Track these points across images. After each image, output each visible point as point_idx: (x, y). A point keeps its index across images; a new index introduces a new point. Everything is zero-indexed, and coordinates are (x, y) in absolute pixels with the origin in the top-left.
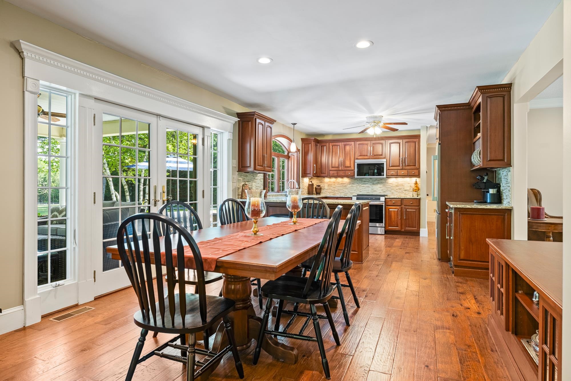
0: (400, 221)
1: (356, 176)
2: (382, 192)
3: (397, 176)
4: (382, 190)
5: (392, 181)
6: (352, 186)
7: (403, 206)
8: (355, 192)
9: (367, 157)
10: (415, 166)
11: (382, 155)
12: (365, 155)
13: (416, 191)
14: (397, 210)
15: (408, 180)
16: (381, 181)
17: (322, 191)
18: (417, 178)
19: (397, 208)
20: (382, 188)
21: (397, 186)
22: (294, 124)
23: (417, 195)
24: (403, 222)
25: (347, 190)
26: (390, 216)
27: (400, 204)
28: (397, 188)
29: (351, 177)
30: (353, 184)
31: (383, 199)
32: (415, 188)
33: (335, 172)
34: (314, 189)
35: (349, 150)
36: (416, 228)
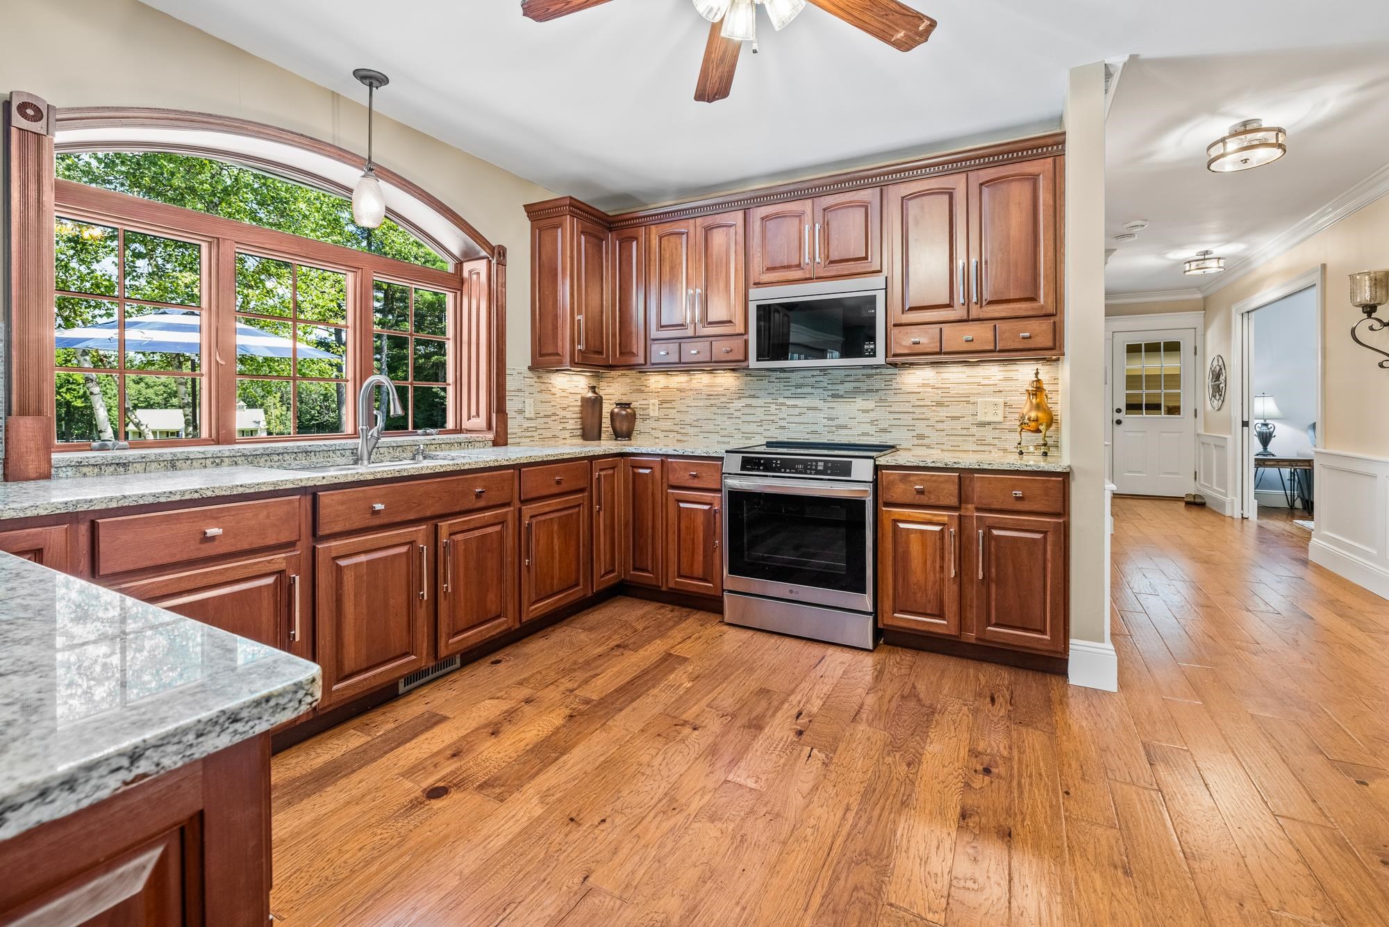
0: (955, 588)
1: (753, 363)
2: (871, 429)
3: (940, 353)
4: (872, 423)
5: (916, 379)
6: (749, 406)
7: (970, 510)
8: (760, 430)
9: (797, 274)
10: (1033, 299)
11: (866, 258)
12: (788, 267)
13: (1038, 431)
14: (938, 528)
15: (993, 373)
16: (868, 382)
17: (639, 425)
18: (1039, 366)
19: (935, 519)
20: (872, 415)
21: (940, 404)
22: (372, 79)
23: (1043, 449)
24: (972, 593)
25: (728, 422)
26: (902, 560)
27: (954, 501)
28: (943, 413)
29: (737, 365)
30: (753, 396)
31: (862, 469)
32: (1033, 415)
33: (673, 347)
34: (606, 422)
35: (724, 249)
36: (1043, 632)
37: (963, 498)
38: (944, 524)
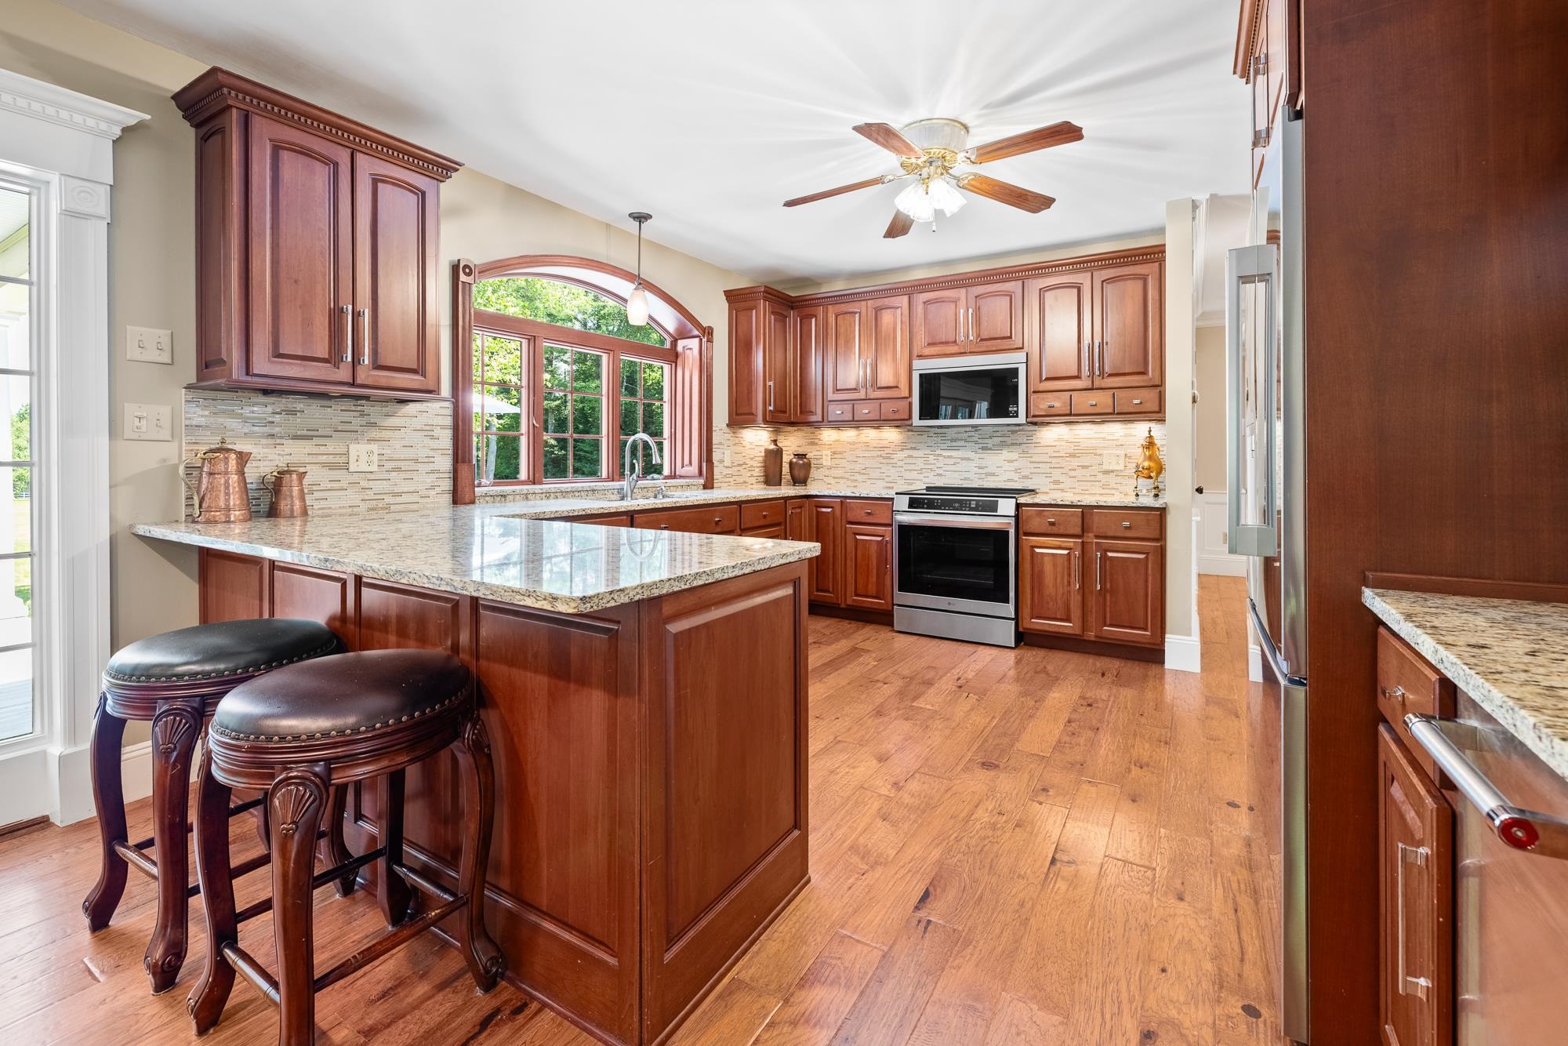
0: (1079, 598)
1: (916, 420)
2: (1015, 477)
3: (1070, 414)
4: (1016, 471)
5: (1053, 435)
6: (910, 457)
7: (1090, 538)
8: (921, 477)
9: (954, 349)
10: (1144, 373)
11: (1011, 337)
12: (946, 343)
13: (1150, 477)
14: (1065, 552)
15: (1115, 430)
16: (1013, 437)
17: (814, 473)
18: (1151, 424)
19: (1064, 545)
20: (1016, 464)
21: (1073, 455)
22: (641, 218)
23: (1153, 493)
24: (1092, 602)
25: (893, 470)
26: (1038, 577)
27: (1078, 531)
28: (1075, 462)
29: (902, 422)
30: (915, 449)
31: (1006, 506)
32: (1146, 464)
33: (848, 407)
34: (786, 469)
35: (891, 326)
36: (1146, 630)
37: (1085, 528)
38: (1070, 549)
